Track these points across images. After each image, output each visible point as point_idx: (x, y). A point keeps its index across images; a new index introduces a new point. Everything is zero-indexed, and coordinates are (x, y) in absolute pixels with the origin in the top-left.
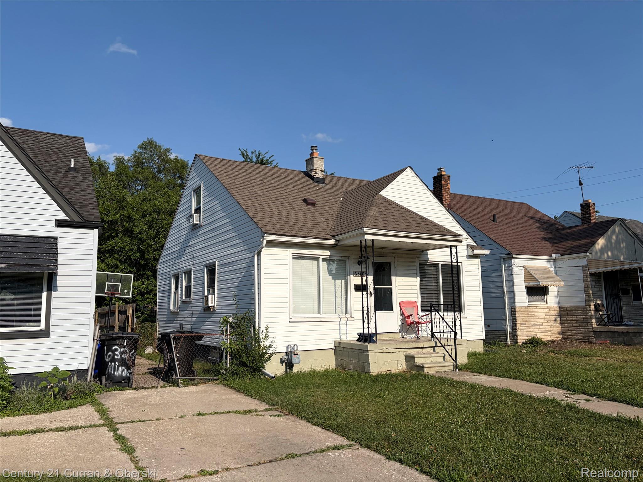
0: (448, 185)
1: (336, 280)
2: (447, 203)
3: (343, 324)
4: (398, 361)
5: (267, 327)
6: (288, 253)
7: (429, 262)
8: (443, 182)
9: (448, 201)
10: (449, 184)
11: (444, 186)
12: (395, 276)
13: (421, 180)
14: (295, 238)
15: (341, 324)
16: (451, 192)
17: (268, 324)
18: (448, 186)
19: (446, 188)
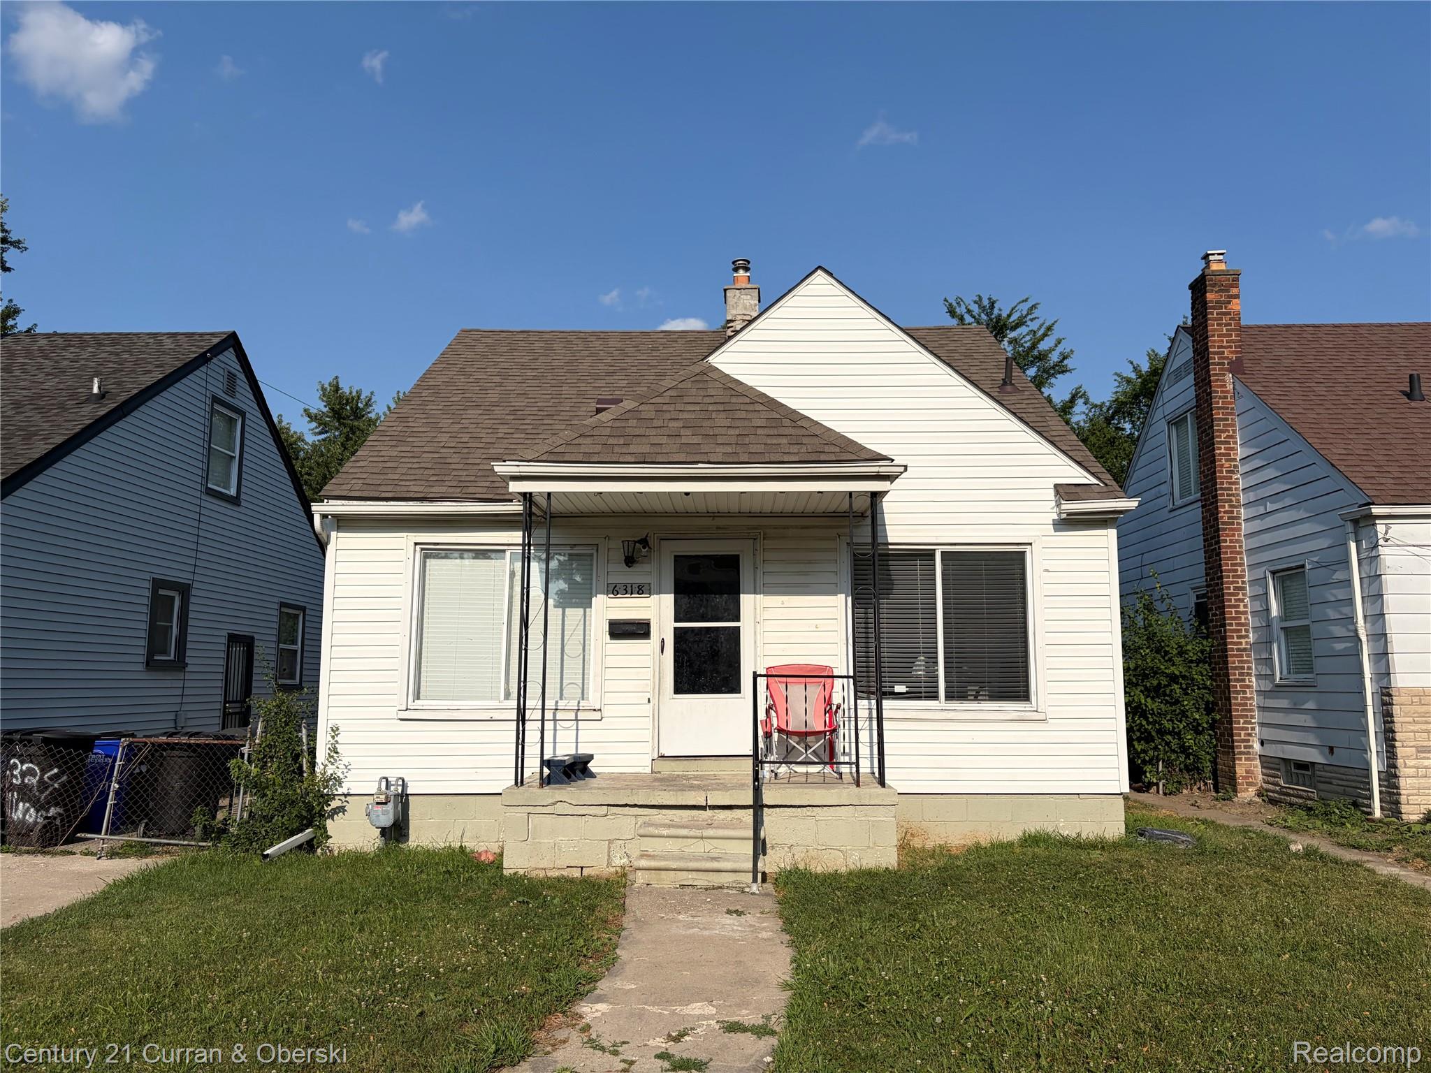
0: (1229, 302)
1: (567, 610)
2: (1227, 358)
3: (567, 729)
4: (610, 842)
5: (335, 731)
6: (403, 543)
7: (890, 547)
8: (1210, 296)
9: (1231, 352)
10: (1237, 297)
11: (1214, 308)
12: (755, 592)
13: (865, 301)
14: (411, 503)
15: (558, 727)
16: (1243, 323)
17: (337, 722)
18: (1230, 306)
19: (1225, 314)
